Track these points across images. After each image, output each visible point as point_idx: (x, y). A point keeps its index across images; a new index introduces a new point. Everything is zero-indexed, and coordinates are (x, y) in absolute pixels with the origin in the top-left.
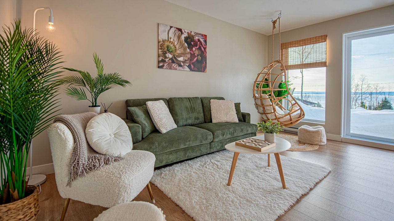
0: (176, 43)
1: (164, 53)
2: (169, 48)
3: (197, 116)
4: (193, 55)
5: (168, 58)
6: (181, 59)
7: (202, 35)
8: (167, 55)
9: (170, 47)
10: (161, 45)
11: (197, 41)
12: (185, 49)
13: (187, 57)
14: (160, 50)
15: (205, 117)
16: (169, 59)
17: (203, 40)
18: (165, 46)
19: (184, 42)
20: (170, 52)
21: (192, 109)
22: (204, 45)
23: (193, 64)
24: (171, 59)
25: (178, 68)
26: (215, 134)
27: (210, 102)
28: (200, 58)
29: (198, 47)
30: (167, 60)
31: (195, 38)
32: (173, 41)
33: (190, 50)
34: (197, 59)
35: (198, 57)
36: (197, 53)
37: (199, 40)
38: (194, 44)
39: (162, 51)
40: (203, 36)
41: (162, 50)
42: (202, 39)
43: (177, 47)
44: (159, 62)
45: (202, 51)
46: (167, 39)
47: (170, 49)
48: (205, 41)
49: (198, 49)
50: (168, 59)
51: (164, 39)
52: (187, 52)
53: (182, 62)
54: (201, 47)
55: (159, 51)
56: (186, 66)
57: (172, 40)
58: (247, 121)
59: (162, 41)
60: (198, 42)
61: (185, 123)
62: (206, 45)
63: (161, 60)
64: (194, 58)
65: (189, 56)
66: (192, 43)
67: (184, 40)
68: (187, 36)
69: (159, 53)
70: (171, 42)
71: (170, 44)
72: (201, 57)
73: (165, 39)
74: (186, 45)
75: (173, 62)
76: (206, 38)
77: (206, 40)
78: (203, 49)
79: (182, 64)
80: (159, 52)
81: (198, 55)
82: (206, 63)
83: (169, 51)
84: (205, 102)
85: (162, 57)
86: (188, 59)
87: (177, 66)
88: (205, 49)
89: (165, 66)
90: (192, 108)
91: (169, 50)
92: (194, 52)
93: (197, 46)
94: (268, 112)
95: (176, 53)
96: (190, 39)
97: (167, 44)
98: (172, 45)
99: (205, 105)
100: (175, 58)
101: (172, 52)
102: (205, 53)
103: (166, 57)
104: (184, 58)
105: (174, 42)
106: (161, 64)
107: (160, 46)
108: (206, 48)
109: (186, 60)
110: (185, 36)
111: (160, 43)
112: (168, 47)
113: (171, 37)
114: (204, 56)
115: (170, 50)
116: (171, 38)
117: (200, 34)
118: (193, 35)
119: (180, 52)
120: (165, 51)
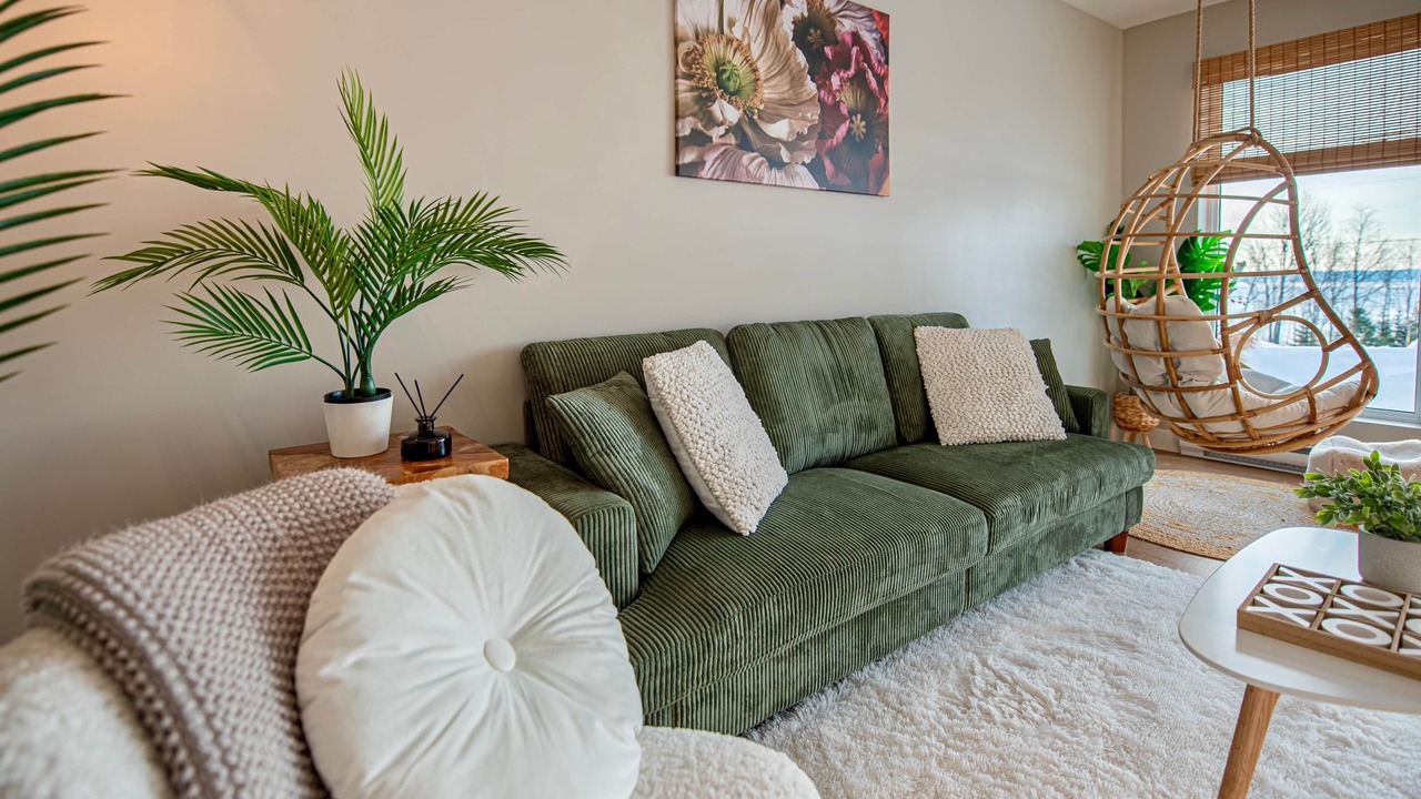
0: (755, 51)
1: (705, 99)
2: (724, 71)
3: (865, 413)
4: (830, 112)
5: (722, 124)
6: (779, 129)
7: (872, 14)
8: (716, 108)
9: (728, 67)
10: (687, 54)
11: (848, 39)
12: (796, 82)
13: (804, 118)
14: (683, 84)
15: (900, 414)
16: (727, 131)
17: (875, 39)
18: (706, 61)
19: (792, 44)
20: (732, 94)
21: (843, 380)
22: (879, 61)
23: (832, 152)
24: (736, 129)
25: (770, 175)
26: (998, 515)
27: (914, 338)
28: (860, 124)
29: (852, 72)
30: (716, 133)
31: (838, 27)
32: (743, 36)
33: (819, 88)
34: (850, 130)
35: (852, 122)
36: (848, 99)
37: (856, 37)
38: (834, 54)
39: (692, 89)
40: (873, 20)
41: (692, 83)
42: (871, 31)
43: (762, 66)
44: (678, 144)
45: (870, 93)
46: (716, 28)
47: (729, 79)
48: (884, 44)
49: (850, 80)
50: (722, 130)
51: (702, 23)
52: (805, 97)
53: (785, 144)
54: (865, 71)
55: (681, 88)
56: (803, 164)
57: (737, 32)
58: (1095, 431)
59: (691, 34)
60: (855, 49)
61: (816, 453)
62: (887, 62)
63: (687, 132)
64: (838, 128)
65: (813, 114)
66: (827, 50)
67: (791, 35)
68: (806, 14)
69: (681, 96)
70: (735, 44)
71: (729, 55)
72: (863, 123)
73: (705, 24)
74: (801, 58)
75: (745, 144)
76: (886, 28)
77: (888, 36)
78: (874, 84)
79: (785, 155)
80: (676, 92)
81: (852, 113)
82: (886, 150)
83: (726, 91)
84: (895, 339)
85: (691, 119)
86: (809, 128)
87: (761, 163)
88: (882, 80)
89: (707, 166)
90: (841, 372)
91: (723, 82)
92: (834, 97)
93: (847, 68)
94: (1195, 384)
95: (757, 102)
96: (816, 28)
97: (715, 49)
98: (737, 60)
99: (894, 356)
100: (753, 123)
101: (737, 92)
102: (883, 102)
103: (711, 122)
104: (791, 124)
105: (749, 45)
106: (689, 157)
107: (685, 64)
108: (886, 76)
109: (800, 137)
110: (798, 14)
111: (683, 48)
112: (719, 67)
113: (732, 16)
114: (880, 115)
115: (732, 86)
116: (732, 24)
117: (862, 8)
118: (832, 11)
119: (776, 96)
120: (707, 89)
